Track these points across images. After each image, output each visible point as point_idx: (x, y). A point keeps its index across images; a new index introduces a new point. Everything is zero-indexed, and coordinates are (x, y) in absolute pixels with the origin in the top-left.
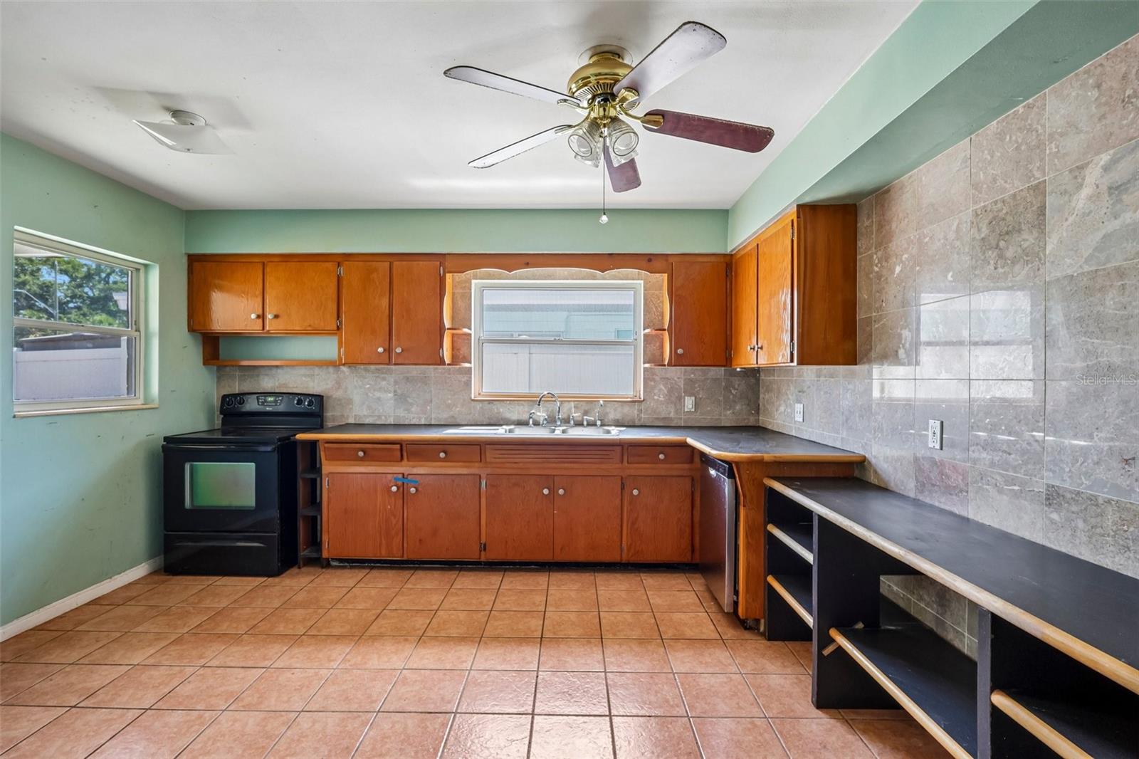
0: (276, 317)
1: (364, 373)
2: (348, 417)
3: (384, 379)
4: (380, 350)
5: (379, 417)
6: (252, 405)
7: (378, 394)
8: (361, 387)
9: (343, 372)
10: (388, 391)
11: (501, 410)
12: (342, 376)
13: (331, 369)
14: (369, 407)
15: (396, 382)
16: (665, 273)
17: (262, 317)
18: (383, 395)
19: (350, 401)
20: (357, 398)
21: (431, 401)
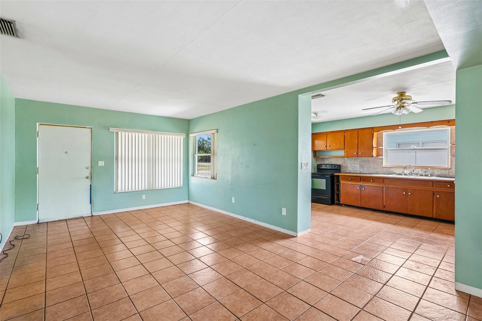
0: (329, 146)
1: (351, 159)
2: (347, 171)
3: (357, 161)
4: (355, 153)
5: (355, 171)
6: (324, 167)
7: (355, 165)
8: (350, 163)
9: (346, 159)
10: (358, 164)
11: (393, 170)
12: (345, 160)
13: (342, 159)
14: (353, 168)
15: (360, 162)
17: (326, 146)
18: (356, 165)
19: (347, 167)
20: (349, 166)
21: (370, 167)
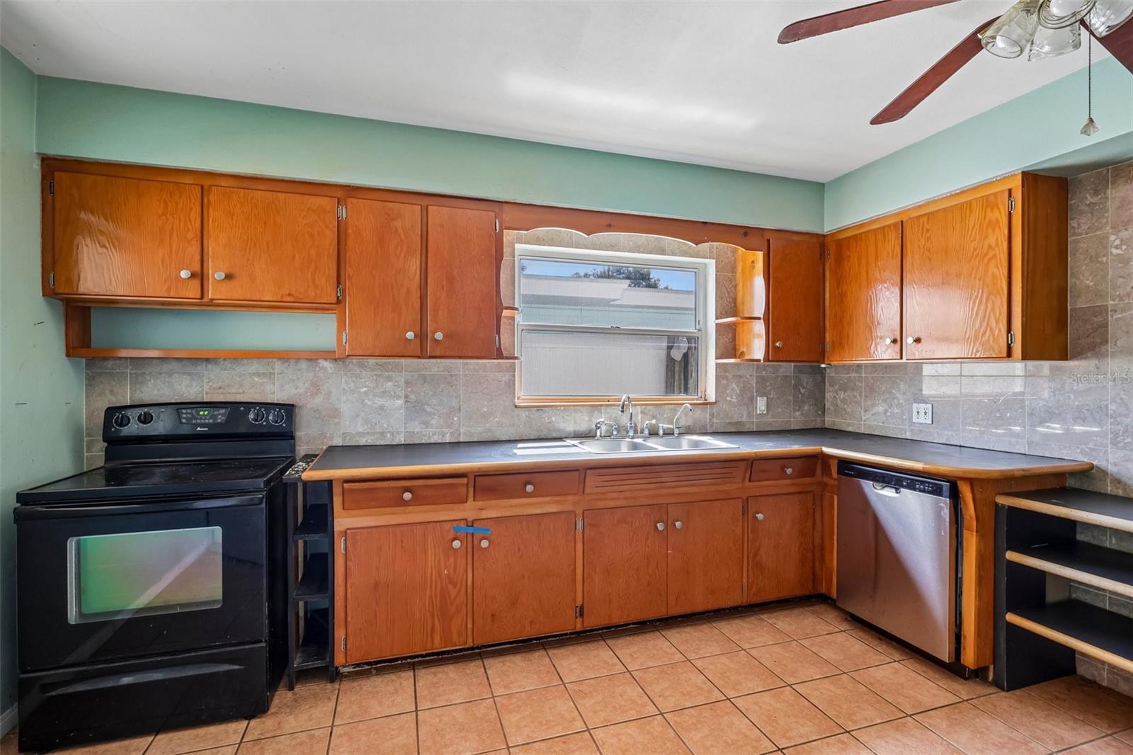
0: (229, 277)
1: (357, 370)
2: (332, 437)
3: (389, 379)
4: (410, 335)
5: (383, 434)
7: (379, 401)
8: (352, 391)
9: (323, 368)
10: (399, 398)
11: (554, 419)
12: (321, 374)
13: (303, 365)
14: (367, 421)
15: (408, 383)
16: (761, 251)
17: (200, 276)
18: (389, 403)
19: (336, 413)
20: (346, 406)
21: (460, 409)
